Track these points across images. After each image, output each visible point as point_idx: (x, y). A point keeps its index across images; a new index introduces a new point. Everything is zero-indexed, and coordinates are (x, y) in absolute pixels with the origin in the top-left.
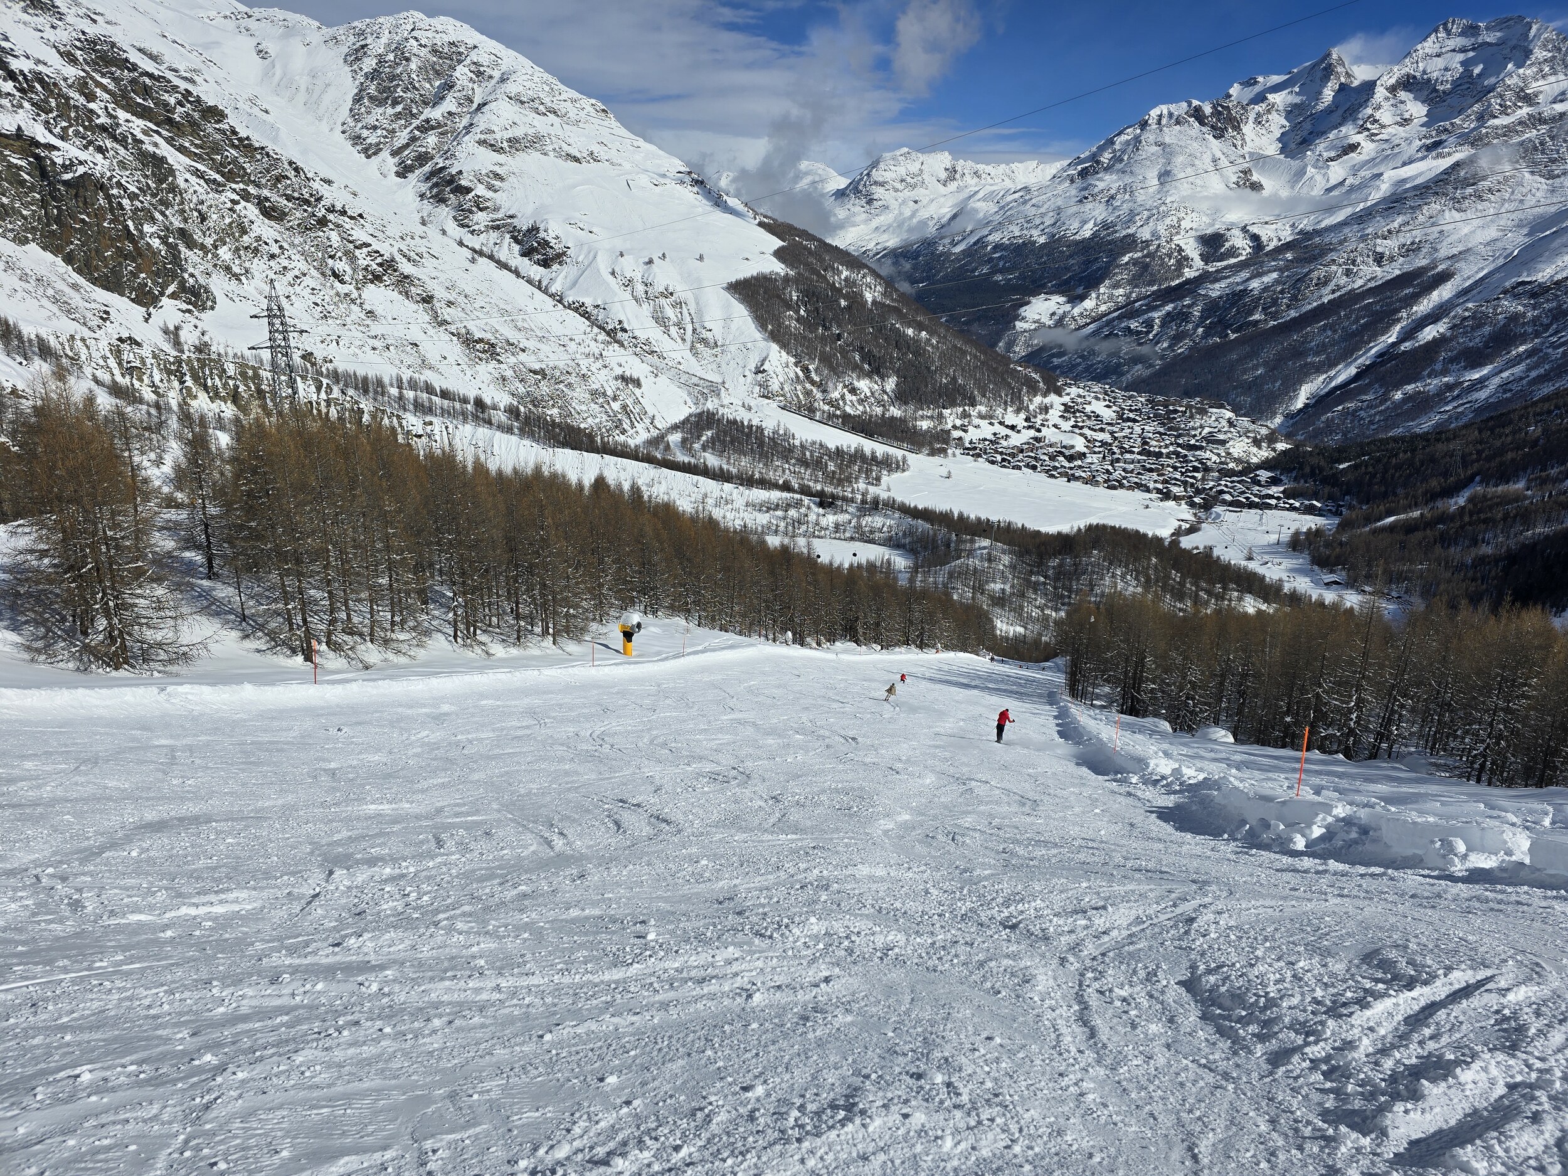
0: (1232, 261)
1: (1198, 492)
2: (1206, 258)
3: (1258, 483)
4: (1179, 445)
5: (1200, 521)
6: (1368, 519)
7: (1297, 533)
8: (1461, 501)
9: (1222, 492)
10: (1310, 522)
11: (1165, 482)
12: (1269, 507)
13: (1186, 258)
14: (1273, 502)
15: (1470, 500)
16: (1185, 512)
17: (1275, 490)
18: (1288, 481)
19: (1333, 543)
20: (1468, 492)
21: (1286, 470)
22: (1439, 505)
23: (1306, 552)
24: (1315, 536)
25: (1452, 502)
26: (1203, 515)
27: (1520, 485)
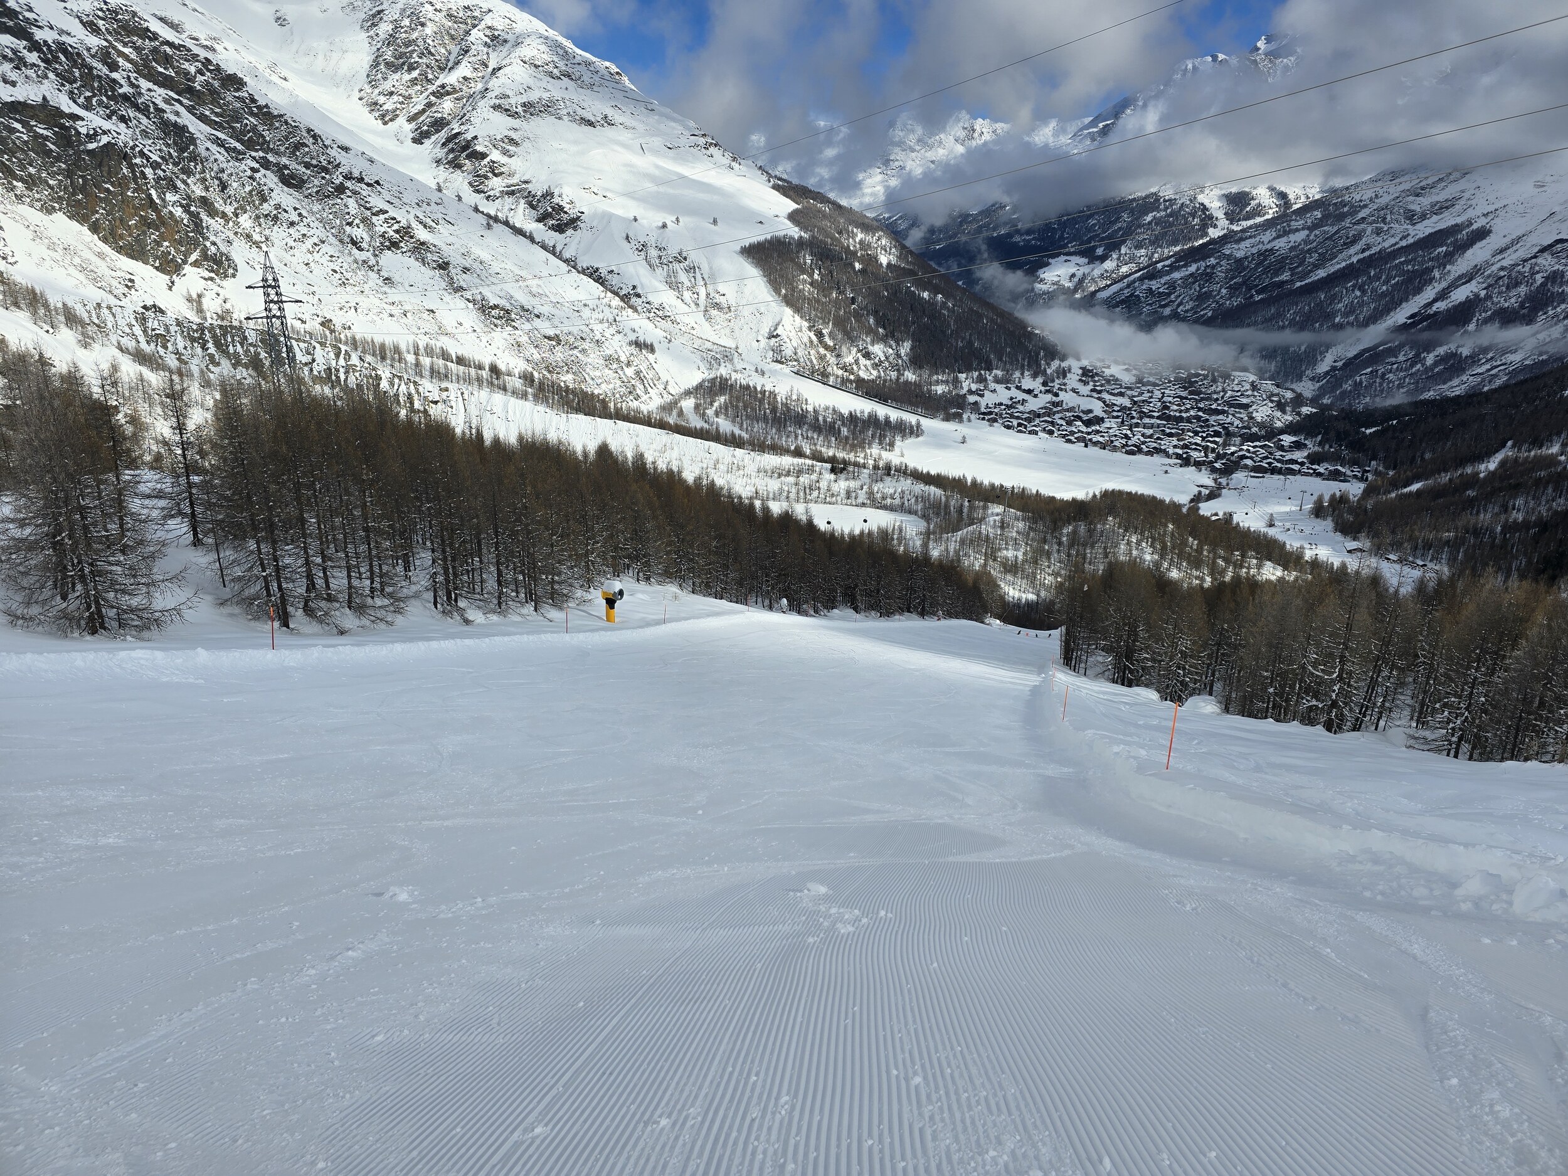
0: (1258, 220)
1: (1219, 457)
2: (1231, 217)
3: (1281, 448)
4: (1200, 409)
5: (1220, 487)
6: (1395, 484)
7: (1320, 500)
8: (1492, 465)
9: (1243, 457)
10: (1334, 488)
11: (1185, 447)
12: (1292, 472)
13: (1211, 217)
14: (1296, 467)
15: (1503, 464)
16: (1206, 479)
17: (1299, 455)
18: (1312, 446)
19: (1358, 509)
20: (1499, 457)
21: (1310, 434)
22: (1469, 470)
23: (1330, 519)
24: (1339, 503)
25: (1482, 467)
26: (1223, 481)
27: (1555, 449)
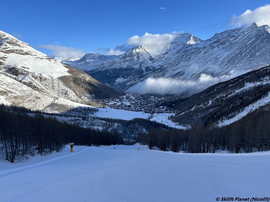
0: (151, 71)
1: (151, 111)
2: (146, 71)
3: (161, 109)
4: (147, 103)
5: (152, 116)
6: (179, 114)
7: (169, 117)
8: (193, 109)
9: (155, 111)
10: (171, 115)
11: (145, 109)
13: (143, 71)
14: (164, 112)
16: (150, 115)
17: (163, 109)
18: (165, 108)
19: (175, 118)
20: (194, 108)
21: (165, 106)
22: (190, 110)
23: (171, 120)
24: (172, 117)
25: (192, 109)
26: (153, 115)
27: (202, 106)
